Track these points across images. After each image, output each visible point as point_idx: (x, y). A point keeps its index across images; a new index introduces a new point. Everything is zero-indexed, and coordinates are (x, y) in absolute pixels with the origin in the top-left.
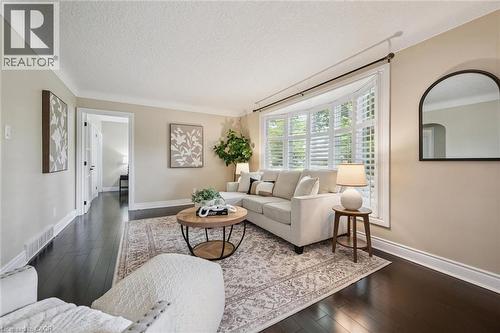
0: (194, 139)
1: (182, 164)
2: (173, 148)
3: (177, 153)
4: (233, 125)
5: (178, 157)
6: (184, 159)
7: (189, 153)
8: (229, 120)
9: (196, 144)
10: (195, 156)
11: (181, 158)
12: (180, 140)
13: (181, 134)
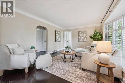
0: (84, 34)
1: (81, 41)
2: (79, 37)
3: (80, 38)
4: (98, 28)
5: (80, 39)
6: (82, 40)
7: (83, 38)
8: (96, 27)
9: (85, 36)
10: (84, 39)
11: (81, 39)
12: (81, 35)
13: (81, 34)
